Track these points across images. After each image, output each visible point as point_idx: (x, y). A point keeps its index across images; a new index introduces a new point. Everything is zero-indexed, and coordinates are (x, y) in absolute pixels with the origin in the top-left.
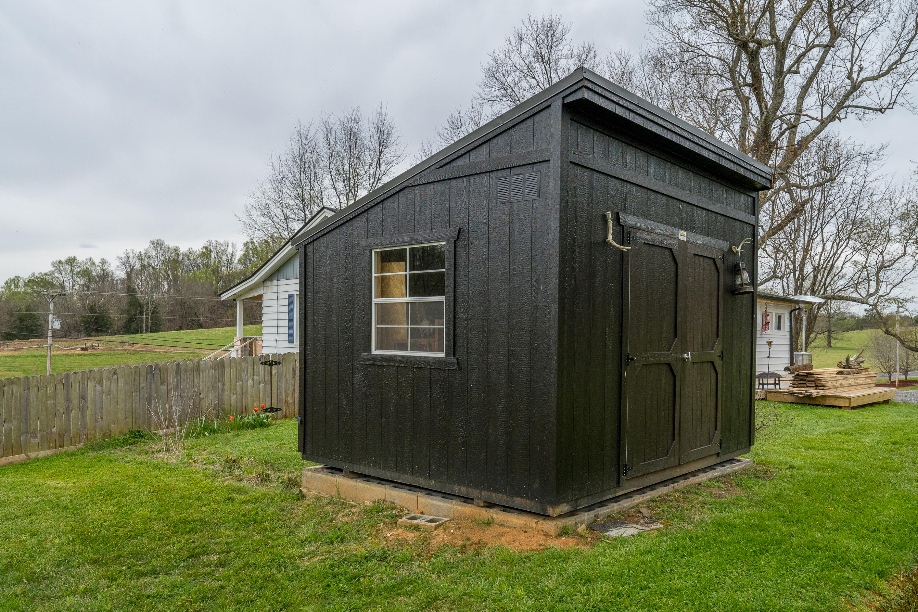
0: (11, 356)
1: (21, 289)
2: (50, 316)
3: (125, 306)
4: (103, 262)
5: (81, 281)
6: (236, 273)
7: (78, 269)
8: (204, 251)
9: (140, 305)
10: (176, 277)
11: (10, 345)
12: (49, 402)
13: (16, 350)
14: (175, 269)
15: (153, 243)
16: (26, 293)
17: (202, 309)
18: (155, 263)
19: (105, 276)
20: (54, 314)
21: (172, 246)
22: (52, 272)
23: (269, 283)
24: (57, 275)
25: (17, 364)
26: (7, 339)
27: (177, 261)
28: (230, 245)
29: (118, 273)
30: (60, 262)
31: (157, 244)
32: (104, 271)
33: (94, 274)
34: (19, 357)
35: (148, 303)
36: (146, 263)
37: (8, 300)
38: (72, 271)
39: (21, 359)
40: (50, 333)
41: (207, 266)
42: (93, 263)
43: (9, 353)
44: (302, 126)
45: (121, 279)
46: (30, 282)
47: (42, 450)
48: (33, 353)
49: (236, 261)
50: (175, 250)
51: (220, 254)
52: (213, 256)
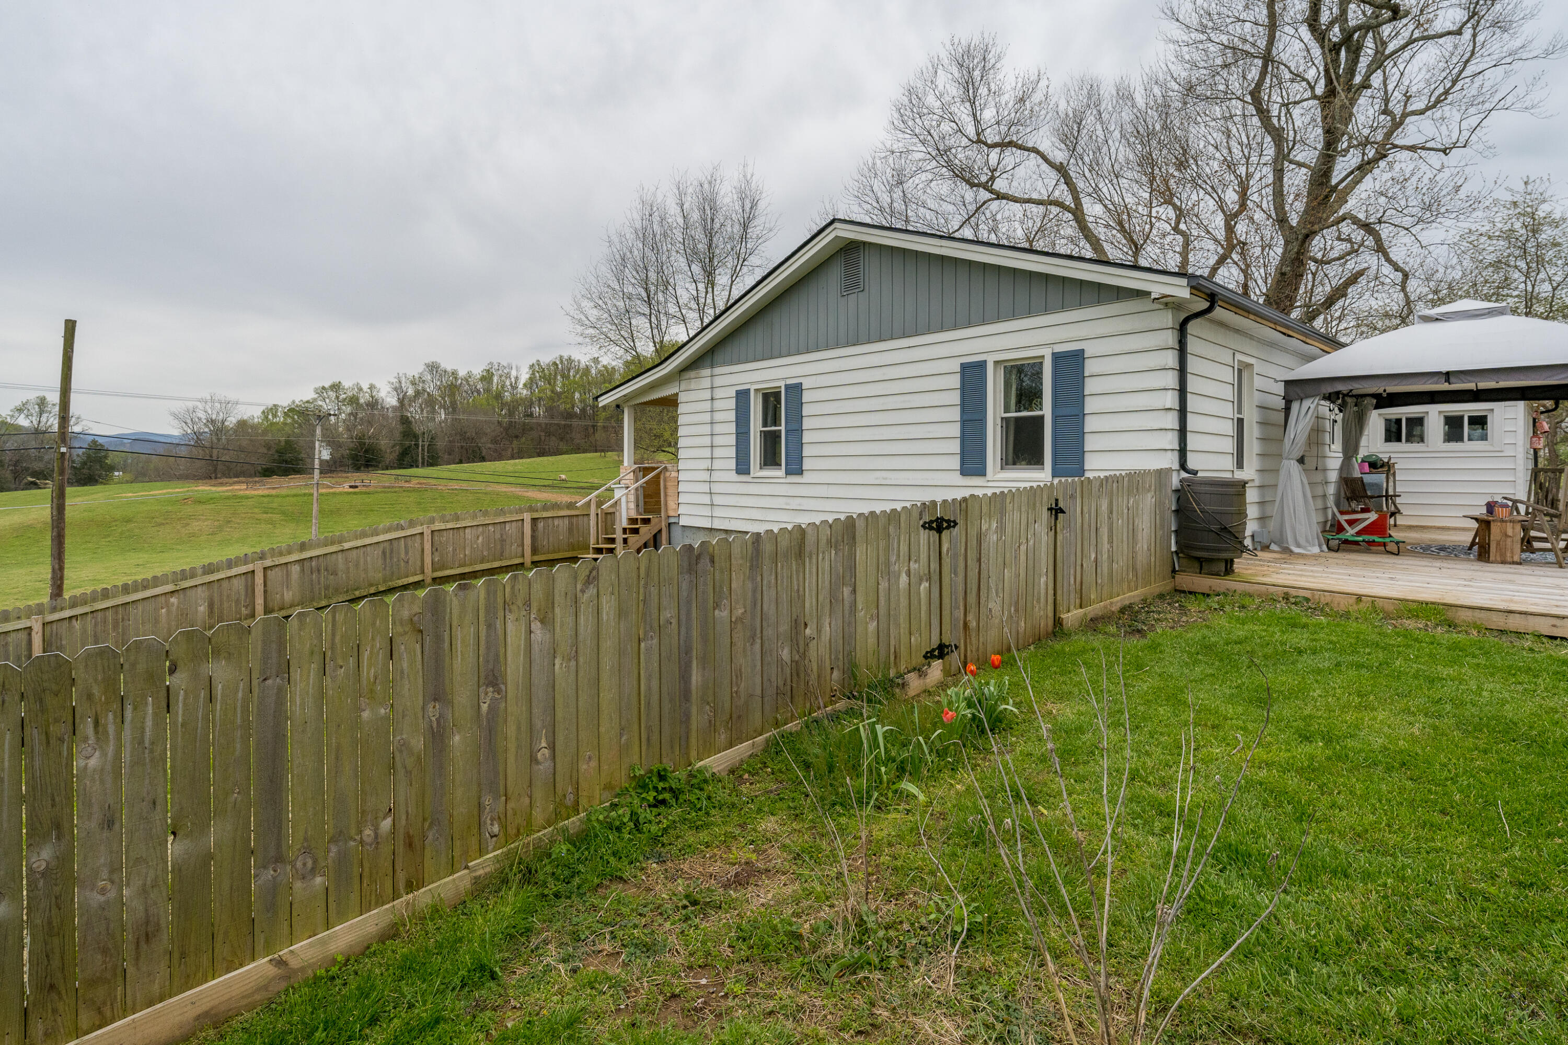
0: (268, 496)
1: (280, 419)
2: (317, 444)
3: (397, 435)
4: (372, 387)
5: (348, 409)
6: (521, 399)
7: (344, 396)
8: (485, 374)
9: (416, 437)
10: (453, 404)
11: (268, 483)
12: (366, 715)
13: (274, 488)
14: (452, 395)
15: (427, 365)
16: (285, 424)
17: (484, 440)
18: (430, 388)
19: (374, 404)
20: (322, 441)
21: (449, 369)
22: (315, 400)
23: (692, 374)
24: (320, 403)
25: (275, 505)
26: (265, 476)
27: (456, 386)
28: (514, 367)
29: (388, 400)
30: (323, 388)
31: (433, 368)
32: (372, 397)
33: (362, 401)
34: (277, 496)
35: (424, 433)
36: (420, 388)
37: (265, 432)
38: (337, 397)
39: (279, 499)
40: (317, 466)
41: (488, 390)
42: (361, 389)
43: (266, 492)
44: (645, 191)
45: (393, 407)
46: (291, 411)
47: (343, 917)
48: (294, 492)
49: (521, 386)
50: (453, 373)
51: (503, 378)
52: (495, 379)
